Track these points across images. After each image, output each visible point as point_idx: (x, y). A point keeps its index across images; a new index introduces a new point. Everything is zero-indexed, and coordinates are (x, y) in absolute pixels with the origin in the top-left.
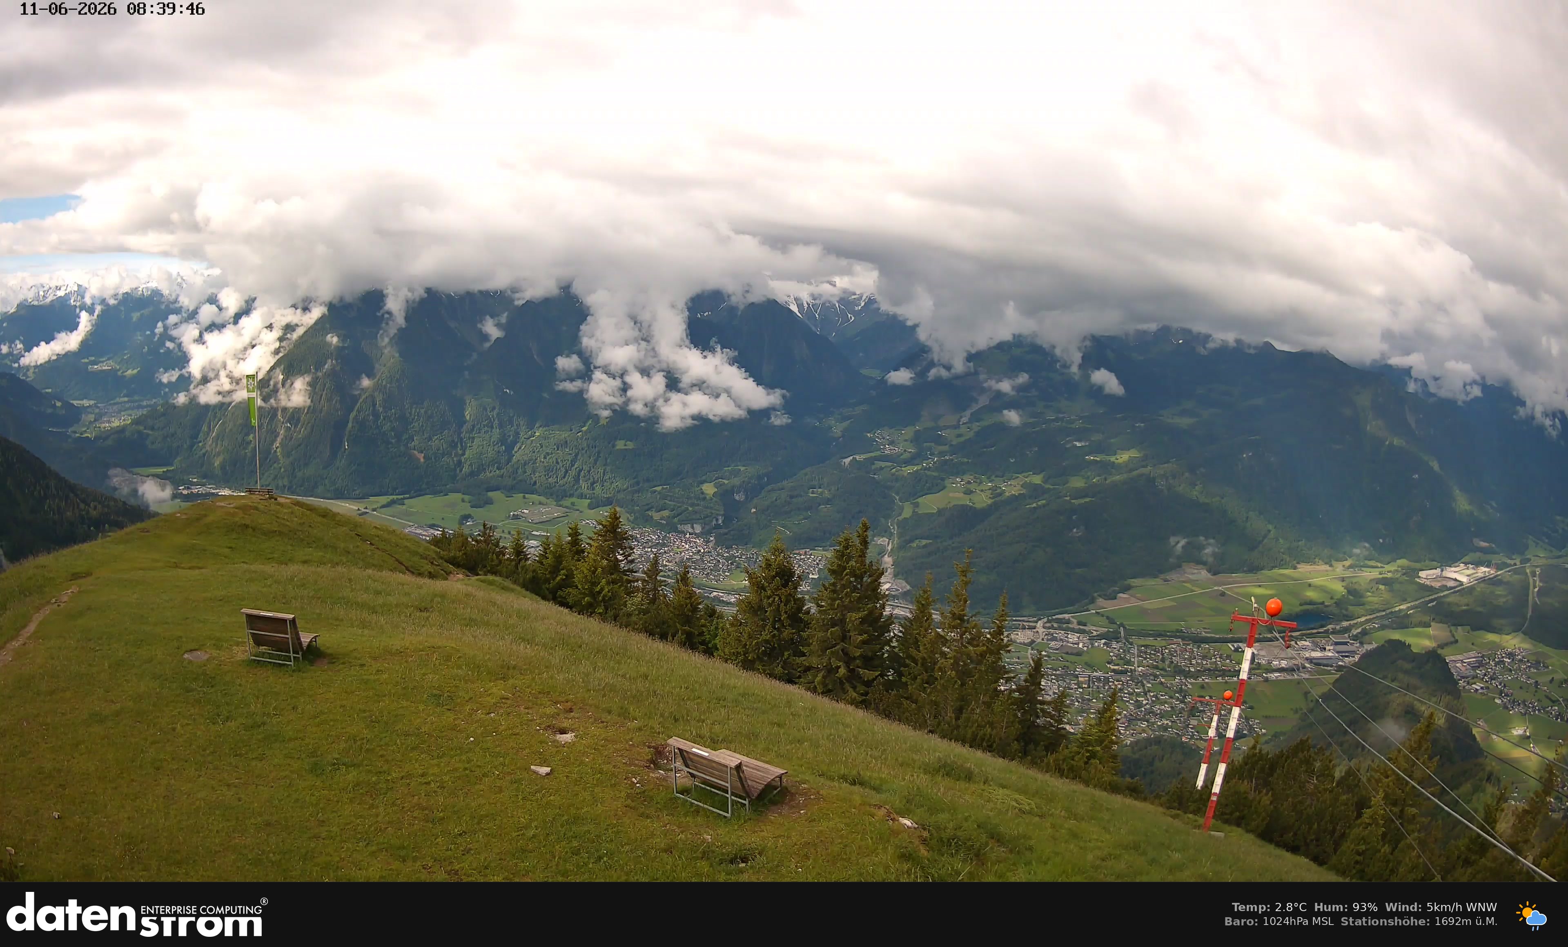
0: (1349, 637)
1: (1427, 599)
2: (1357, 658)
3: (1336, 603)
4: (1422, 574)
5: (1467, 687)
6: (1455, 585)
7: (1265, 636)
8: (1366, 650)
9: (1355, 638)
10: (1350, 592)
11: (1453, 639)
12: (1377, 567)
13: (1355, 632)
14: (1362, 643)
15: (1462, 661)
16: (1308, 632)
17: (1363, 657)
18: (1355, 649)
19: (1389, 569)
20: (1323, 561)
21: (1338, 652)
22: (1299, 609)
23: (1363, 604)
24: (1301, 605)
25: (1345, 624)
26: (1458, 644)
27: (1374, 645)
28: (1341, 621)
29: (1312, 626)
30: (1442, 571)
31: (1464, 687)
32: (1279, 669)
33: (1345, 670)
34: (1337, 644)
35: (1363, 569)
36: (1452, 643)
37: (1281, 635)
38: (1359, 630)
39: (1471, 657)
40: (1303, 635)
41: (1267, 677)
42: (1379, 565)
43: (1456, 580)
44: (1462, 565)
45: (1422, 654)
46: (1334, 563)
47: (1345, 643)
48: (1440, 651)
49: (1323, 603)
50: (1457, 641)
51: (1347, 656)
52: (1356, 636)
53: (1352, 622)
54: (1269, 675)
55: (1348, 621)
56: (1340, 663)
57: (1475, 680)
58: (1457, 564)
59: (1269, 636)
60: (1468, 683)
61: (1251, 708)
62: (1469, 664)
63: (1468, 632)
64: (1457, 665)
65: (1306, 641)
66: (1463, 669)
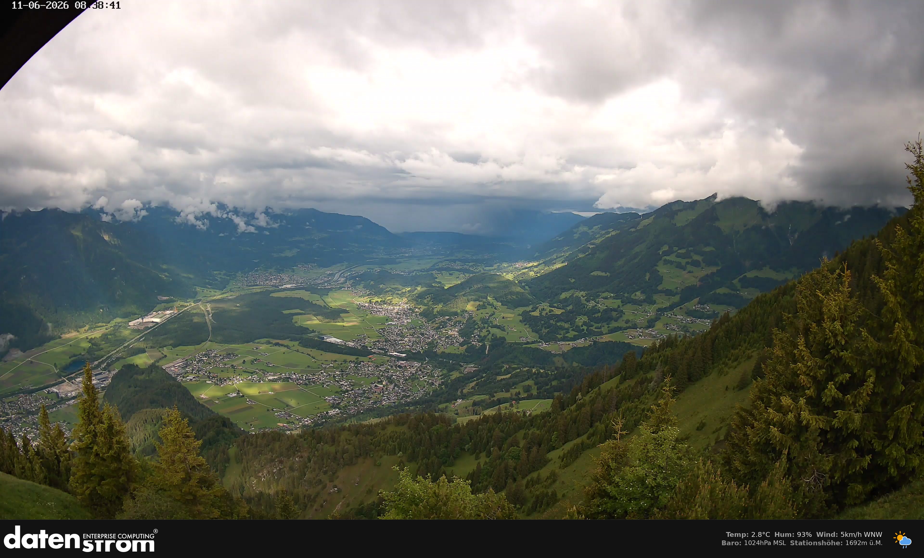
0: (101, 369)
1: (138, 337)
2: (110, 380)
3: (87, 352)
4: (131, 324)
5: (184, 380)
6: (153, 325)
7: (59, 380)
8: (113, 374)
9: (105, 369)
10: (93, 344)
11: (163, 356)
12: (103, 326)
13: (103, 366)
14: (109, 371)
15: (174, 366)
16: (79, 372)
17: (113, 379)
18: (107, 375)
19: (111, 326)
20: (73, 330)
21: (98, 380)
22: (69, 361)
23: (102, 349)
24: (70, 358)
25: (96, 363)
26: (167, 358)
27: (117, 371)
28: (94, 361)
29: (79, 369)
30: (143, 319)
31: (182, 380)
32: (72, 397)
33: (106, 389)
34: (96, 375)
35: (96, 329)
36: (163, 357)
37: (66, 378)
38: (105, 364)
39: (179, 362)
40: (76, 375)
41: (69, 404)
42: (104, 324)
43: (153, 322)
44: (154, 313)
45: (147, 368)
46: (79, 330)
47: (101, 374)
48: (157, 364)
49: (80, 354)
50: (166, 356)
51: (104, 381)
52: (105, 368)
53: (100, 361)
54: (69, 402)
55: (97, 361)
56: (102, 385)
57: (187, 374)
58: (151, 313)
59: (60, 380)
60: (184, 377)
61: (69, 423)
62: (179, 366)
63: (171, 349)
64: (172, 369)
65: (79, 378)
66: (176, 370)
